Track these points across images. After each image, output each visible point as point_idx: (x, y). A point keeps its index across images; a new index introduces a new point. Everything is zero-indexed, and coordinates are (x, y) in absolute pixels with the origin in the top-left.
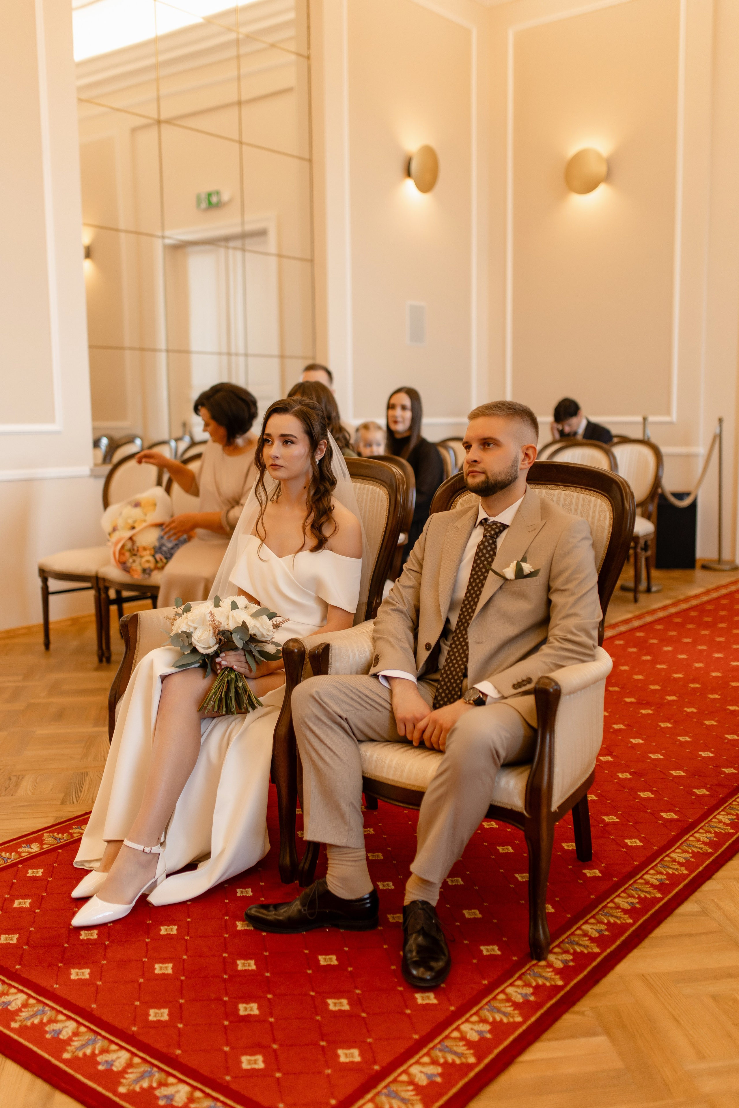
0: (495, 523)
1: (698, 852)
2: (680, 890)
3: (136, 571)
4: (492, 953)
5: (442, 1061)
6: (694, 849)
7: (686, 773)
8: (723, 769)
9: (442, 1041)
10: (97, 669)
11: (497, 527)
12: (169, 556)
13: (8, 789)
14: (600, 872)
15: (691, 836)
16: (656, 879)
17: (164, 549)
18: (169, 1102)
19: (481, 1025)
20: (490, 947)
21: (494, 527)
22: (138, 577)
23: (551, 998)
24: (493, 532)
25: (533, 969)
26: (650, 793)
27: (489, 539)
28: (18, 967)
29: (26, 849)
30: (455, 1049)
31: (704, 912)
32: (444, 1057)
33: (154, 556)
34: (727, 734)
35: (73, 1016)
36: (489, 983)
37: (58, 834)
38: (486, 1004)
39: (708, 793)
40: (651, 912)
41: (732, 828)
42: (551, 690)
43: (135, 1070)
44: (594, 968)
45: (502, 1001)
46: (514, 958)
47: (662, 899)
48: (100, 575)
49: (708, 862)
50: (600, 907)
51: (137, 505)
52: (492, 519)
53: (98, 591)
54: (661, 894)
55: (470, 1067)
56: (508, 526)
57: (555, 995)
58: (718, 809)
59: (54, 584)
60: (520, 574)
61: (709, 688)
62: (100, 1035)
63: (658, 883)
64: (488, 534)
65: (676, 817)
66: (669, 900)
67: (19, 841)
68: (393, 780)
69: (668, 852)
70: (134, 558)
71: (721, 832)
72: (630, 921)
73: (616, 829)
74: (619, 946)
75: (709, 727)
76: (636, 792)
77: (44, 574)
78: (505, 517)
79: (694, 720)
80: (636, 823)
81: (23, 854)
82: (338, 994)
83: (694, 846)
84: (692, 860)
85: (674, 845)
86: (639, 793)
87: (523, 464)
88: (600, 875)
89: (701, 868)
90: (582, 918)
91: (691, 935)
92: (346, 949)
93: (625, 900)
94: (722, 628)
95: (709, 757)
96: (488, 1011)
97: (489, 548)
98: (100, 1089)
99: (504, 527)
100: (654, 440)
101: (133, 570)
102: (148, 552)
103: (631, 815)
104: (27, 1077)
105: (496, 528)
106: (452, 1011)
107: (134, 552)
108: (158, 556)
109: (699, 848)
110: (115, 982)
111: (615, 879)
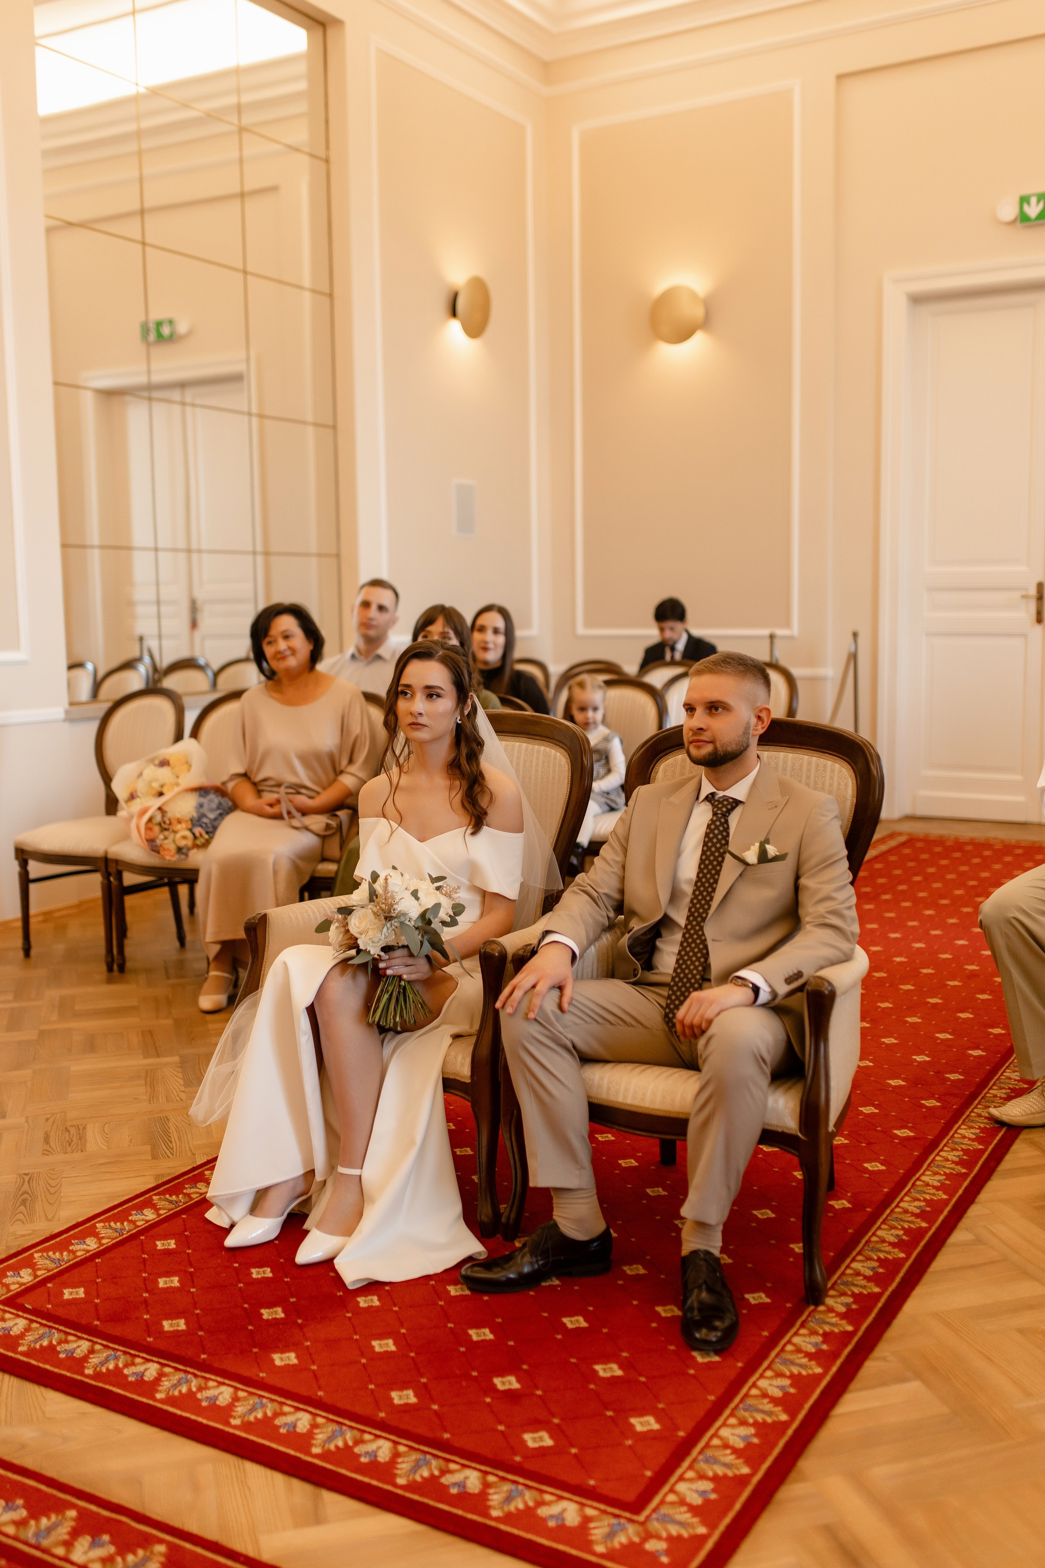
0: (726, 798)
1: (951, 1173)
2: (946, 1217)
3: (168, 850)
4: (761, 1301)
5: (751, 1421)
6: (945, 1170)
7: (905, 1082)
8: (947, 1076)
9: (742, 1401)
10: (110, 981)
11: (729, 803)
12: (212, 830)
13: (72, 1144)
14: (849, 1202)
15: (936, 1155)
16: (914, 1207)
17: (205, 820)
18: (462, 1490)
19: (779, 1380)
20: (756, 1295)
21: (725, 803)
22: (170, 858)
23: (846, 1346)
24: (724, 809)
25: (814, 1316)
26: (873, 1108)
27: (721, 818)
28: (203, 1356)
29: (139, 1216)
30: (760, 1407)
31: (979, 1241)
32: (753, 1417)
33: (191, 830)
34: (938, 1033)
35: (301, 1406)
36: (771, 1334)
37: (171, 1195)
38: (777, 1356)
39: (939, 1104)
40: (922, 1244)
41: (980, 1143)
42: (826, 992)
43: (406, 1459)
44: (882, 1309)
45: (792, 1352)
46: (789, 1305)
47: (929, 1228)
48: (110, 856)
49: (966, 1184)
50: (863, 1241)
51: (164, 763)
52: (721, 794)
53: (107, 875)
54: (927, 1223)
55: (785, 1425)
56: (741, 802)
57: (849, 1342)
58: (956, 1122)
59: (36, 869)
60: (763, 857)
61: (898, 976)
62: (345, 1424)
63: (918, 1211)
64: (719, 812)
65: (912, 1134)
66: (938, 1229)
67: (124, 1207)
68: (632, 1105)
69: (917, 1175)
70: (166, 833)
71: (969, 1149)
72: (902, 1255)
73: (849, 1152)
74: (900, 1284)
75: (913, 1025)
76: (857, 1108)
77: (23, 855)
78: (738, 791)
79: (894, 1017)
80: (869, 1144)
81: (139, 1223)
82: (606, 1359)
83: (944, 1167)
84: (947, 1182)
85: (921, 1167)
86: (860, 1109)
87: (756, 730)
88: (850, 1206)
89: (960, 1192)
90: (848, 1256)
91: (973, 1267)
92: (591, 1309)
93: (889, 1233)
94: (886, 901)
95: (925, 1061)
96: (781, 1364)
97: (721, 828)
98: (375, 1483)
99: (737, 803)
100: (783, 662)
101: (164, 849)
102: (184, 825)
103: (860, 1135)
104: (278, 1478)
105: (727, 805)
106: (741, 1368)
107: (165, 826)
108: (197, 830)
109: (951, 1168)
110: (333, 1365)
111: (869, 1210)
